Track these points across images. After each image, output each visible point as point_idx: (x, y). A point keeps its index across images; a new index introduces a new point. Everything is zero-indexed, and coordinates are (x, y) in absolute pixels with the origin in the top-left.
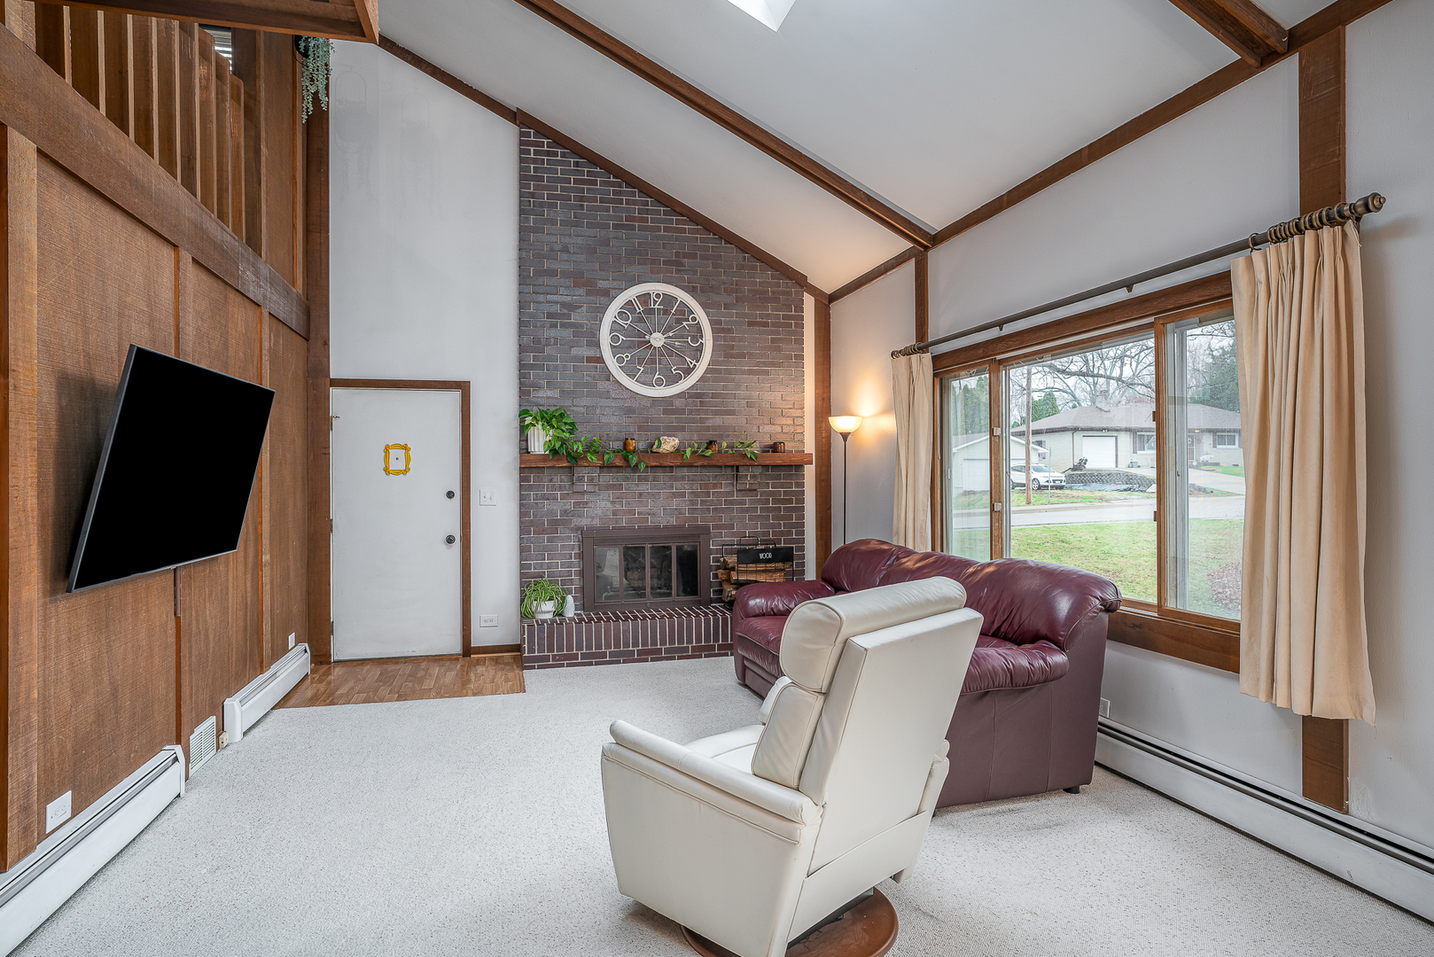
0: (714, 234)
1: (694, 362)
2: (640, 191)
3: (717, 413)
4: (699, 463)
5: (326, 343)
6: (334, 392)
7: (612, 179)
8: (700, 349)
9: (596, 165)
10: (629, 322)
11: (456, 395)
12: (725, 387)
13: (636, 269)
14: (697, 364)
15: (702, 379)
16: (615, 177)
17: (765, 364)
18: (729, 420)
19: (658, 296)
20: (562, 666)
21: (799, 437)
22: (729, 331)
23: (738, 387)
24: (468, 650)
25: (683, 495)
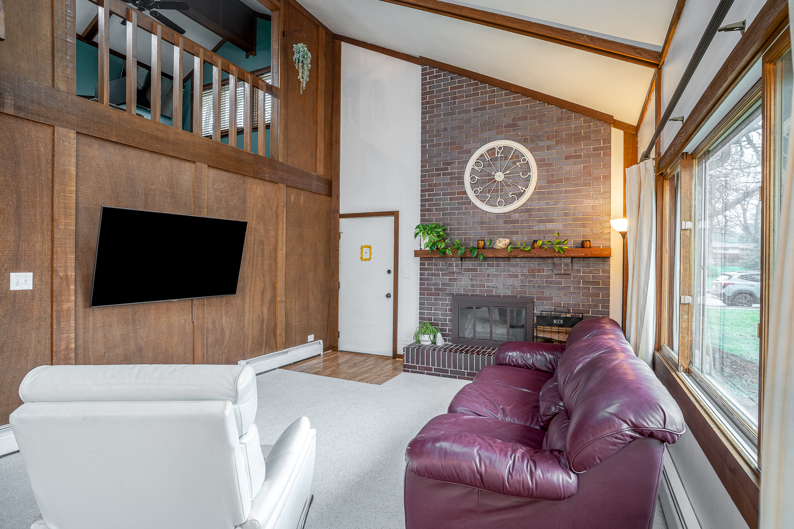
0: (540, 101)
1: (524, 189)
2: (489, 84)
3: (540, 221)
4: (521, 256)
5: (338, 197)
6: (342, 221)
7: (472, 82)
8: (528, 180)
9: (463, 76)
10: (481, 168)
11: (391, 219)
12: (547, 204)
13: (486, 134)
14: (526, 190)
15: (530, 199)
16: (474, 80)
17: (577, 185)
18: (550, 226)
19: (500, 148)
20: (424, 373)
21: (607, 237)
22: (550, 165)
23: (556, 203)
24: (395, 355)
25: (516, 276)
